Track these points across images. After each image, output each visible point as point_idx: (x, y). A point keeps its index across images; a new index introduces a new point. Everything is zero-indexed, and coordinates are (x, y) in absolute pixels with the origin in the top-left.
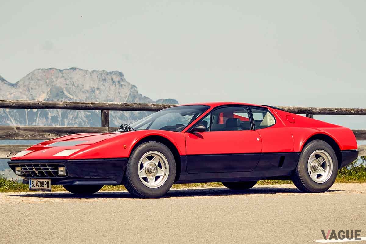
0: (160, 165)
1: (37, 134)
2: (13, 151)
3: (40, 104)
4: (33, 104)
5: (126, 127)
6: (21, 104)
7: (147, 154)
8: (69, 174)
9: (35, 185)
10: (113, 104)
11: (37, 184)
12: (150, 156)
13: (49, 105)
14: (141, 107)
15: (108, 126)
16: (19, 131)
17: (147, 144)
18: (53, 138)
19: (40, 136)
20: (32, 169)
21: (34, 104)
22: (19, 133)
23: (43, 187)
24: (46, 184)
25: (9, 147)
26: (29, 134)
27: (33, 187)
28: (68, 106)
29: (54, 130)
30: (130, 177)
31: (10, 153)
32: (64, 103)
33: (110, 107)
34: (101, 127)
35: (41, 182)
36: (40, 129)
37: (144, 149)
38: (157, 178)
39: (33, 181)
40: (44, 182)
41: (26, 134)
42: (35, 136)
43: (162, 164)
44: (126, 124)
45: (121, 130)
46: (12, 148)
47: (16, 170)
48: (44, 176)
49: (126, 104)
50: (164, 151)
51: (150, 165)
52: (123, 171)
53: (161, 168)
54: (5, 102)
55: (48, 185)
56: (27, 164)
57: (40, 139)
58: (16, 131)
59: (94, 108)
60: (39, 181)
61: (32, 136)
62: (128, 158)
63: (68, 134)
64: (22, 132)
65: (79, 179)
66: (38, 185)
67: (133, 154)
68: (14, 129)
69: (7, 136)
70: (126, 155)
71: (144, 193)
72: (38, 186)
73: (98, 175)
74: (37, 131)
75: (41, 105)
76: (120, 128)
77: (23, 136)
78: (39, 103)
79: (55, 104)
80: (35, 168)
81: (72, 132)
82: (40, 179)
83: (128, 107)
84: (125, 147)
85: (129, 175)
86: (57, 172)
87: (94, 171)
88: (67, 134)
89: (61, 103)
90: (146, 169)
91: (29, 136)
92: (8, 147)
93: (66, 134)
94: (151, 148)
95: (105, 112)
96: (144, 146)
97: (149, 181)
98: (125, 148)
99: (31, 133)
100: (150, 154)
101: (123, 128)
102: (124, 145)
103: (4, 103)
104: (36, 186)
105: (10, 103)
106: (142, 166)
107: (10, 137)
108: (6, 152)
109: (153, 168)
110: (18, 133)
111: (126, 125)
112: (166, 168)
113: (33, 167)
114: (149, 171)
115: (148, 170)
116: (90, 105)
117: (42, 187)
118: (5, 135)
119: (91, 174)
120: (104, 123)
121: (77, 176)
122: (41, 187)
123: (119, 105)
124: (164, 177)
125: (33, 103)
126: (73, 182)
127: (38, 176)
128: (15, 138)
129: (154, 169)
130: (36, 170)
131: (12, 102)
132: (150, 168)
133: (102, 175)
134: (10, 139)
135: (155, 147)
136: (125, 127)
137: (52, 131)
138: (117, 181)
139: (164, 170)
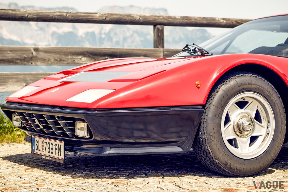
0: (258, 117)
1: (63, 57)
2: (29, 81)
3: (68, 15)
4: (58, 16)
5: (195, 49)
6: (40, 15)
7: (238, 98)
8: (95, 135)
9: (40, 148)
10: (170, 17)
11: (43, 146)
12: (243, 100)
13: (81, 17)
14: (207, 22)
15: (163, 47)
16: (38, 54)
17: (237, 80)
18: (86, 62)
19: (68, 60)
20: (33, 121)
21: (60, 16)
22: (38, 56)
23: (52, 153)
24: (56, 149)
25: (25, 76)
26: (52, 57)
27: (37, 150)
28: (108, 19)
29: (87, 52)
30: (206, 139)
31: (25, 84)
32: (102, 15)
33: (166, 21)
34: (153, 48)
35: (49, 143)
36: (68, 51)
37: (232, 89)
38: (253, 139)
39: (37, 141)
40: (54, 145)
41: (48, 57)
42: (61, 60)
43: (263, 115)
44: (193, 44)
45: (186, 54)
46: (28, 78)
47: (14, 119)
48: (53, 133)
49: (187, 18)
50: (266, 92)
51: (243, 118)
52: (195, 128)
53: (261, 123)
54: (18, 13)
55: (60, 150)
56: (27, 112)
57: (68, 64)
58: (34, 53)
59: (144, 22)
60: (46, 143)
61: (57, 60)
62: (204, 106)
63: (107, 59)
64: (42, 55)
65: (114, 144)
66: (44, 148)
67: (213, 98)
68: (30, 50)
69: (21, 60)
70: (200, 100)
71: (230, 168)
72: (44, 151)
73: (148, 137)
74: (64, 53)
75: (70, 18)
76: (184, 50)
77: (44, 60)
78: (66, 15)
79: (89, 16)
80: (38, 120)
81: (113, 55)
82: (47, 138)
83: (189, 21)
84: (199, 86)
85: (205, 137)
86: (73, 130)
87: (142, 127)
88: (106, 57)
89: (97, 15)
90: (235, 124)
91: (53, 60)
92: (22, 76)
93: (104, 58)
94: (245, 86)
95: (158, 29)
96: (231, 83)
97: (239, 146)
98: (199, 88)
99: (57, 56)
100: (242, 98)
101: (189, 51)
102: (197, 83)
103: (16, 14)
104: (41, 150)
105: (25, 14)
106: (227, 120)
107: (24, 62)
108: (19, 83)
109: (248, 123)
110: (36, 56)
111: (194, 46)
112: (269, 122)
113: (35, 118)
114: (240, 129)
115: (239, 127)
116: (138, 18)
117: (50, 154)
118: (17, 59)
119: (137, 134)
120: (158, 43)
121: (109, 139)
122: (49, 152)
123: (178, 19)
124: (265, 137)
125: (58, 14)
126: (102, 150)
127: (44, 133)
128: (32, 63)
129: (250, 124)
130: (39, 123)
131: (28, 12)
132: (243, 123)
133: (156, 136)
134: (25, 65)
135: (251, 84)
136: (192, 48)
137: (86, 53)
138: (182, 148)
139: (266, 126)
